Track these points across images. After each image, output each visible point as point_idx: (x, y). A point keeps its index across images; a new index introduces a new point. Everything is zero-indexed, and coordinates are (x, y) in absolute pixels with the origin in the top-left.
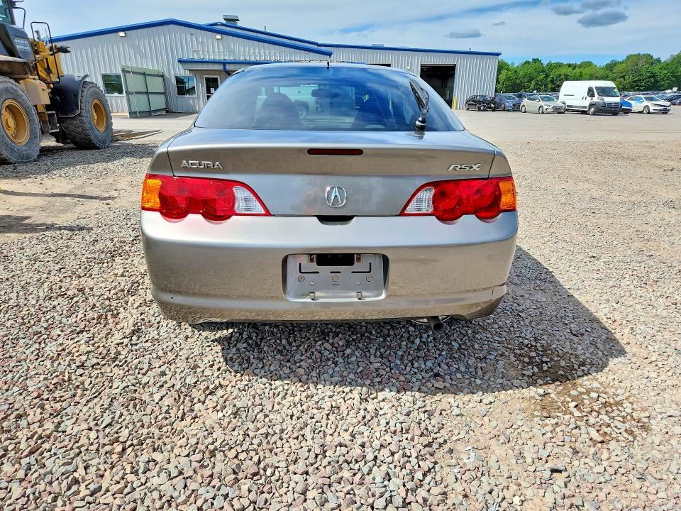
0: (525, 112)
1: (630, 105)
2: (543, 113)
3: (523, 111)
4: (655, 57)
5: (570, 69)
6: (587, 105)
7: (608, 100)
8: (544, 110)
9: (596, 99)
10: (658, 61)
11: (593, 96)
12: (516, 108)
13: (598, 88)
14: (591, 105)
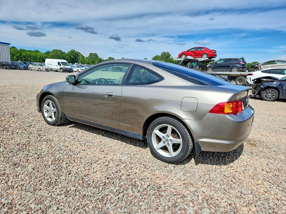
0: (32, 70)
1: (73, 69)
2: (41, 71)
3: (30, 69)
4: (63, 52)
5: (31, 53)
6: (59, 68)
7: (66, 67)
8: (42, 70)
9: (62, 66)
10: (64, 53)
11: (60, 65)
12: (26, 68)
13: (62, 63)
14: (61, 69)
